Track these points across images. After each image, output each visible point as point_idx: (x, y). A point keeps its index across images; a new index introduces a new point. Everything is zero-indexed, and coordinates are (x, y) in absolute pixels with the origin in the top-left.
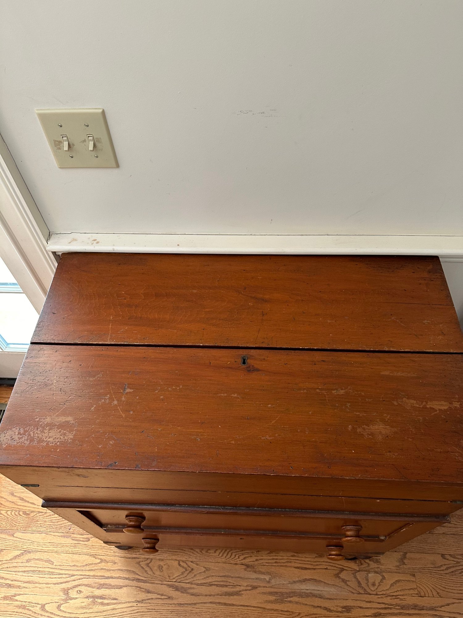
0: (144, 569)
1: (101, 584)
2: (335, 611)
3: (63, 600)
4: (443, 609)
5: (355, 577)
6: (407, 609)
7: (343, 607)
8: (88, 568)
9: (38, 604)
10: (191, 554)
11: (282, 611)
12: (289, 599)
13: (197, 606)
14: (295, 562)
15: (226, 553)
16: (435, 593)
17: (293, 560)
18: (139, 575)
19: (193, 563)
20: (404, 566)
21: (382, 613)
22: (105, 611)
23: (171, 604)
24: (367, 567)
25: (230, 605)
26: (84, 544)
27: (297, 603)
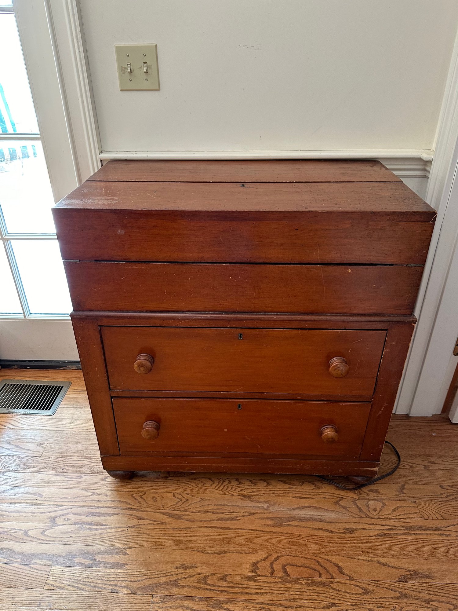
0: (137, 500)
1: (91, 513)
2: (337, 533)
3: (49, 527)
4: (449, 529)
5: (356, 505)
6: (412, 530)
7: (344, 529)
8: (78, 499)
9: (21, 530)
10: (187, 487)
11: (281, 533)
12: (289, 523)
13: (192, 530)
14: (293, 493)
15: (223, 486)
16: (438, 516)
17: (291, 491)
18: (132, 505)
19: (188, 495)
20: (404, 494)
21: (386, 534)
22: (93, 535)
23: (164, 529)
24: (366, 496)
25: (227, 529)
26: (77, 481)
27: (297, 526)
